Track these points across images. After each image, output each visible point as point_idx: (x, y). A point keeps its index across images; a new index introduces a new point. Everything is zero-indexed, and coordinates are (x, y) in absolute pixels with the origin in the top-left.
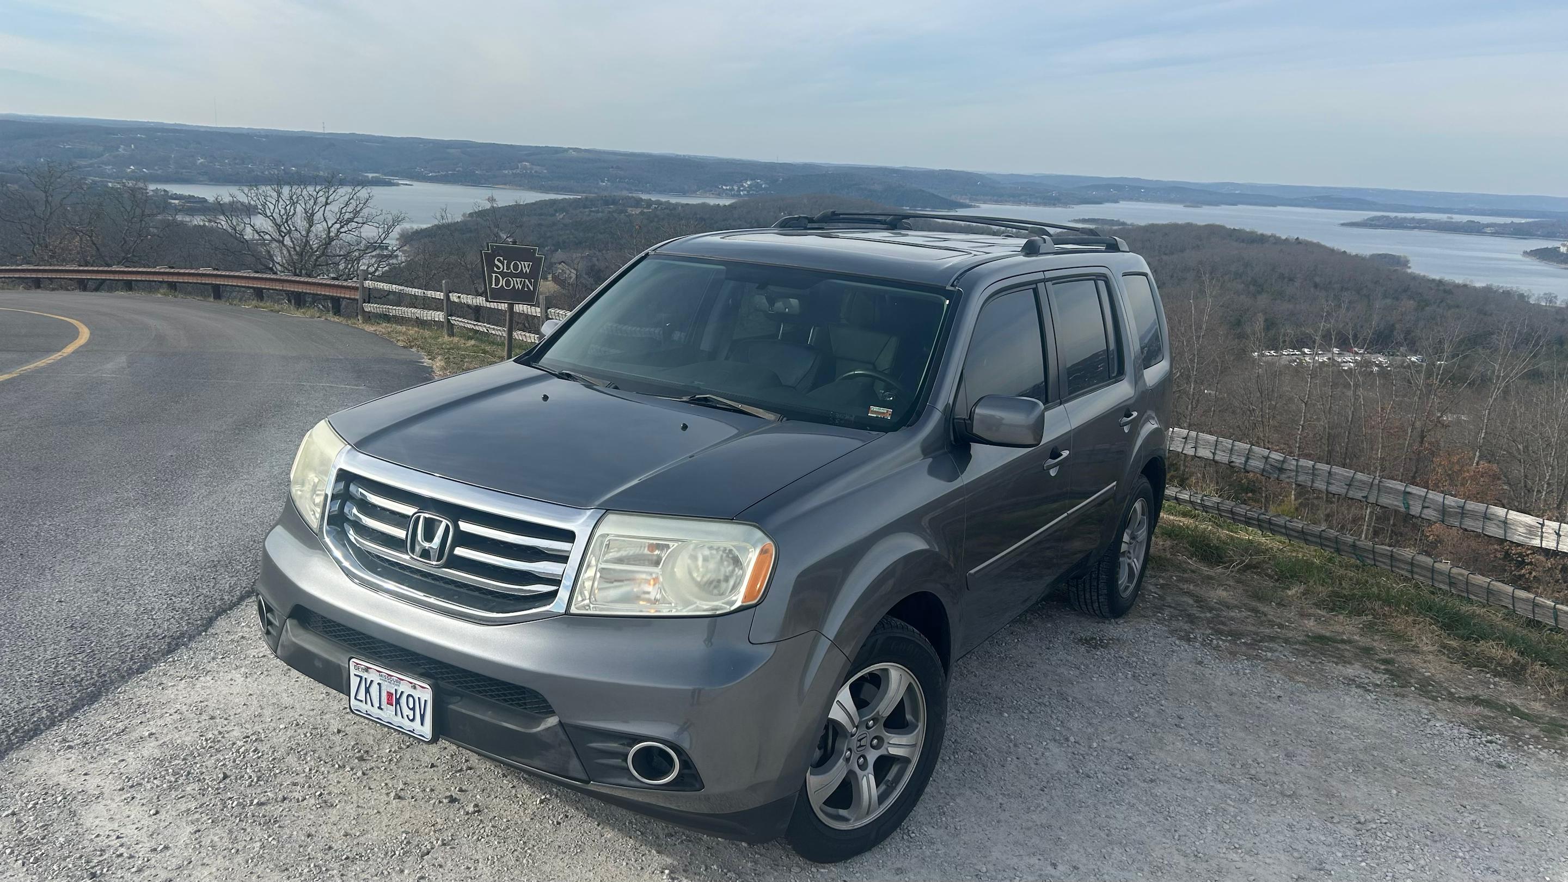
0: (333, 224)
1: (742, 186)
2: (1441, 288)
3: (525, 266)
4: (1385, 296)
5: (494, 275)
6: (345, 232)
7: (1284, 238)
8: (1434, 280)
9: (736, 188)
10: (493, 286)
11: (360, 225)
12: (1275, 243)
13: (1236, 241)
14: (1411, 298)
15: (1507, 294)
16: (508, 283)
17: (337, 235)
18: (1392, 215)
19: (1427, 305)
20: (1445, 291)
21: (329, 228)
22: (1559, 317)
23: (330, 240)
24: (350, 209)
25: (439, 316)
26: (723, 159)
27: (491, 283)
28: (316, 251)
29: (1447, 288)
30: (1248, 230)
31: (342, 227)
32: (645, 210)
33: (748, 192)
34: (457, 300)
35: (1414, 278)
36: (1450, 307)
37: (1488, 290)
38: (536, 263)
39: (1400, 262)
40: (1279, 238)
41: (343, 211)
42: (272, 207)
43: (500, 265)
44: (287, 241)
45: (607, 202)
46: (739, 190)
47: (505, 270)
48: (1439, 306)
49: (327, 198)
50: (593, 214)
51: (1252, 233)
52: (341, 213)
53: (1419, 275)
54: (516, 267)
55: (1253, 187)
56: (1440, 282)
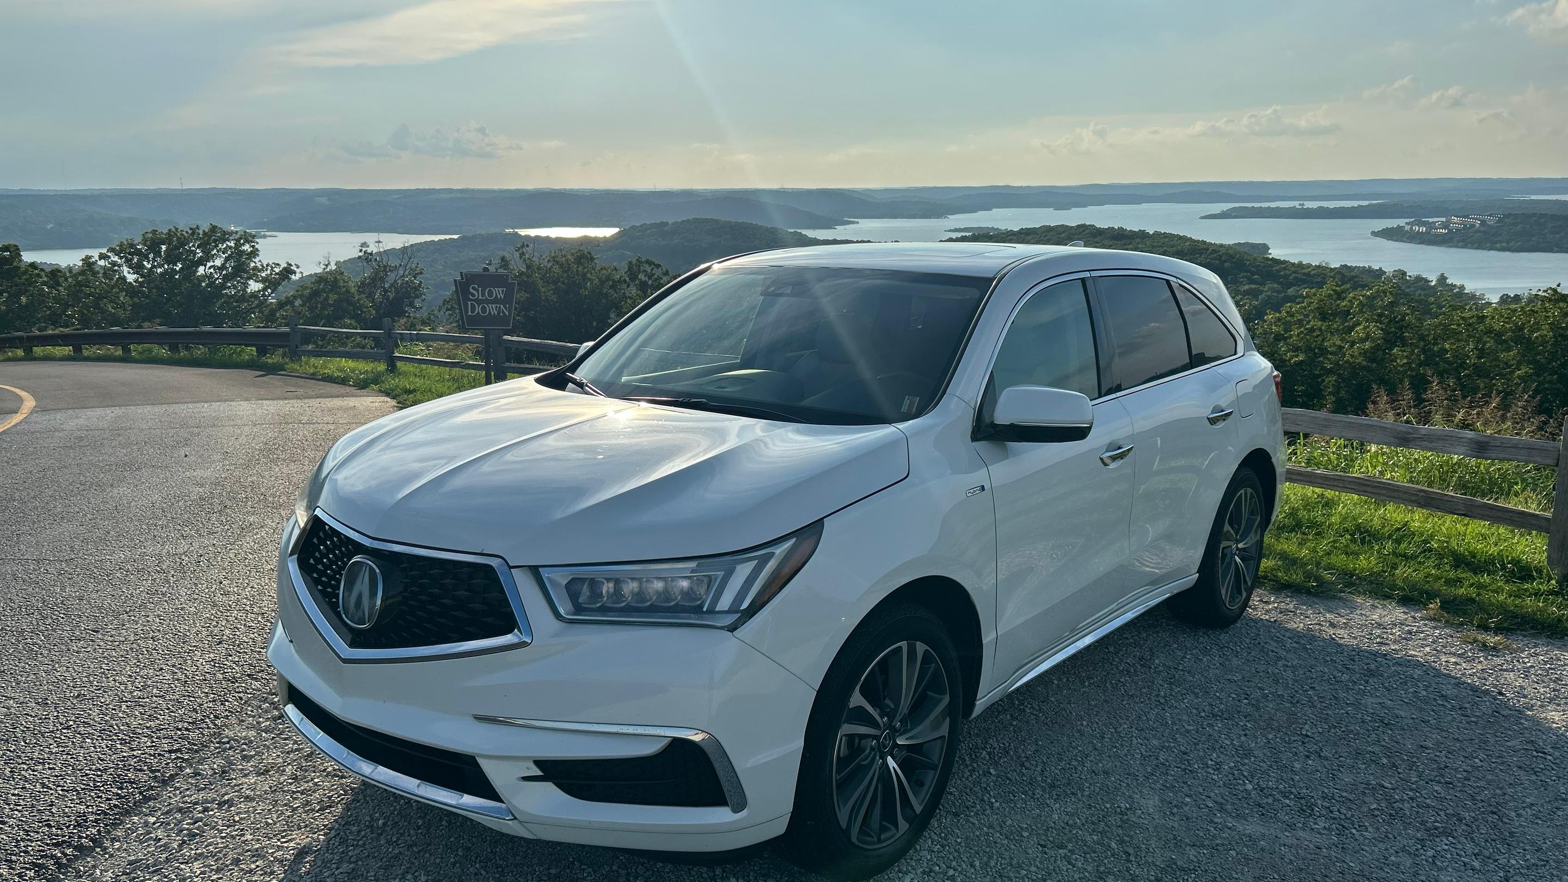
3: (499, 293)
5: (469, 303)
10: (470, 314)
16: (484, 310)
27: (467, 311)
35: (1276, 261)
38: (510, 289)
43: (475, 293)
47: (480, 298)
54: (490, 293)
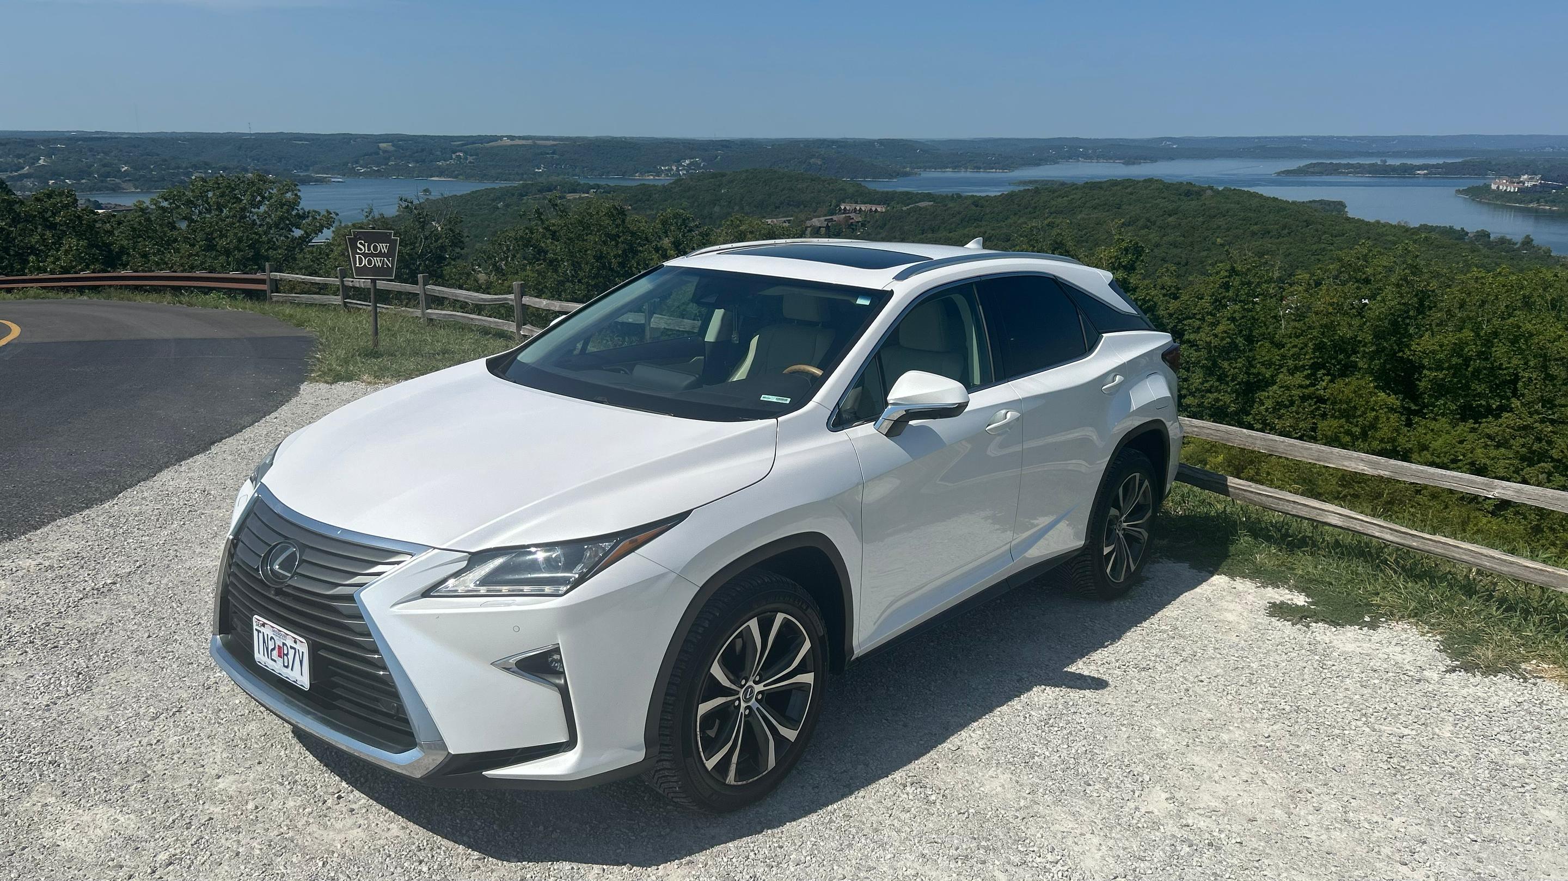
1: (681, 165)
8: (1369, 222)
9: (674, 168)
18: (1327, 161)
25: (337, 299)
26: (657, 139)
32: (583, 195)
33: (687, 171)
34: (351, 284)
35: (1350, 220)
46: (678, 170)
53: (1355, 218)
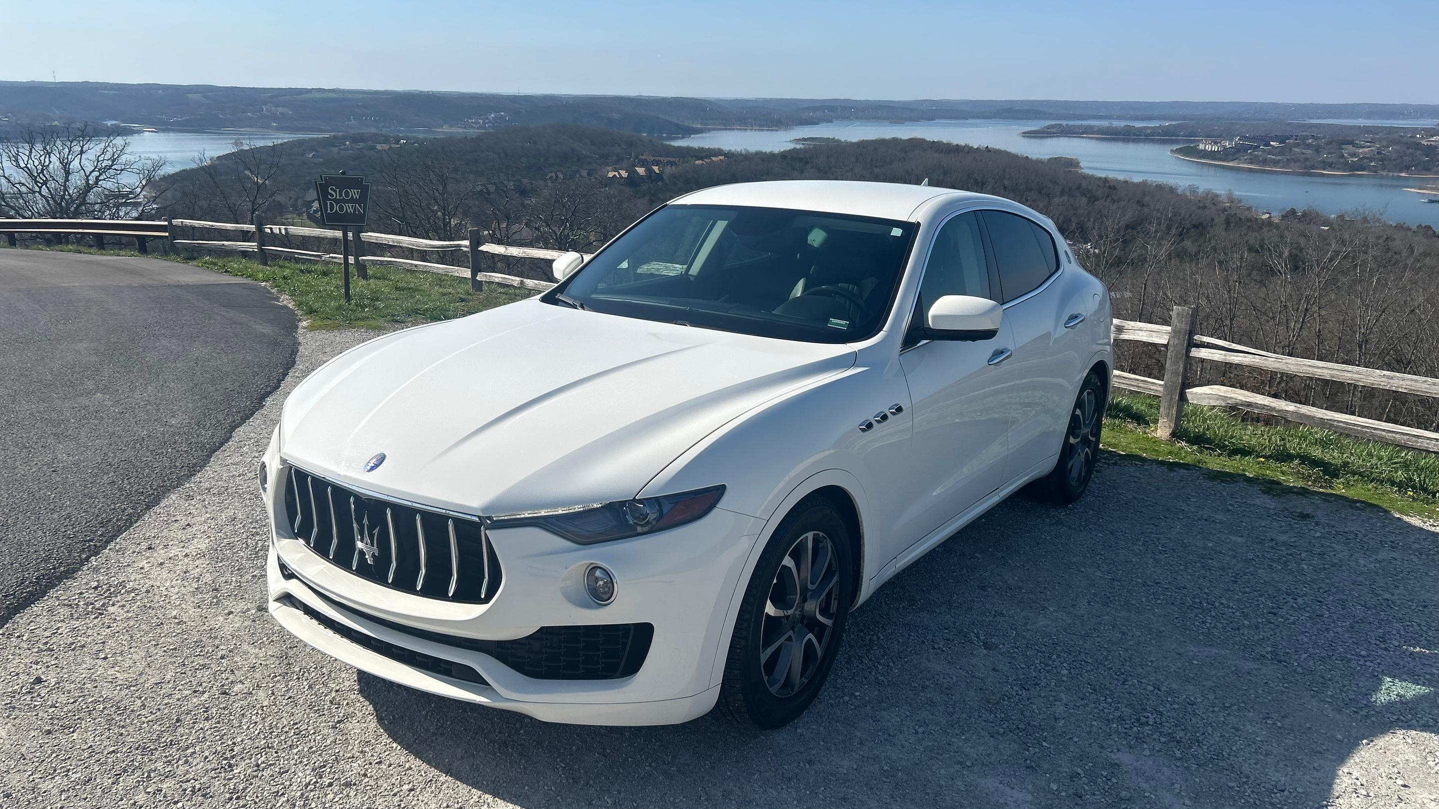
0: (91, 173)
1: (487, 118)
2: (1107, 185)
3: (355, 193)
4: (1062, 193)
5: (328, 202)
6: (104, 180)
7: (975, 147)
8: (1100, 178)
9: (481, 121)
10: (329, 211)
11: (119, 172)
12: (969, 152)
13: (936, 152)
14: (1083, 195)
15: (1160, 187)
16: (341, 208)
17: (96, 182)
18: (1064, 123)
19: (1097, 200)
20: (1110, 187)
21: (87, 177)
22: (1201, 205)
23: (88, 188)
24: (108, 156)
25: (251, 246)
26: (466, 94)
27: (326, 209)
28: (76, 200)
29: (1112, 184)
30: (945, 142)
31: (101, 174)
32: (393, 146)
33: (493, 124)
35: (1085, 177)
36: (1114, 201)
37: (1144, 184)
38: (364, 190)
39: (1071, 163)
40: (972, 147)
41: (100, 159)
42: (26, 158)
43: (333, 193)
44: (44, 191)
45: (355, 139)
46: (484, 123)
47: (338, 197)
48: (1105, 201)
49: (82, 147)
50: (342, 151)
51: (948, 144)
52: (98, 161)
53: (1088, 174)
54: (347, 194)
55: (947, 102)
56: (1105, 180)
